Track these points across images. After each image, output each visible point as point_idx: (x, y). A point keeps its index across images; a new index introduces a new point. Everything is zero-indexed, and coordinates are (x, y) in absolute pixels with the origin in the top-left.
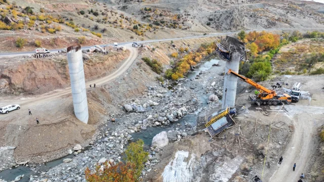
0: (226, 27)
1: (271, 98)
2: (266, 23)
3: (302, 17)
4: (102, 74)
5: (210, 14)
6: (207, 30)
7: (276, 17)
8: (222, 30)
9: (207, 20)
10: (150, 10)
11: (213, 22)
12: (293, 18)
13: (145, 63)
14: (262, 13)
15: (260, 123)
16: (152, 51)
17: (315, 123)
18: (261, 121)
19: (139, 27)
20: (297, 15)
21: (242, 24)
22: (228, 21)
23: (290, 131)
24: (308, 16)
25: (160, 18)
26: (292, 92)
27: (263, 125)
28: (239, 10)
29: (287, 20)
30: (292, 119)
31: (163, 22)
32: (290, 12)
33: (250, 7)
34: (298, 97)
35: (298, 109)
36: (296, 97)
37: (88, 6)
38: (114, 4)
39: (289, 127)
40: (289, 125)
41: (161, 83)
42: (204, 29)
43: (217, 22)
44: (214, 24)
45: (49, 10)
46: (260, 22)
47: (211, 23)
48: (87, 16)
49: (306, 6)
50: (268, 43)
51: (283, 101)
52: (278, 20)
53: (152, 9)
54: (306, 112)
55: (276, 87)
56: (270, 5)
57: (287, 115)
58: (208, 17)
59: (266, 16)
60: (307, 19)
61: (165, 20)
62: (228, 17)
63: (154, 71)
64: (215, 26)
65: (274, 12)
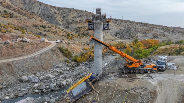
0: (127, 37)
1: (137, 66)
2: (152, 37)
3: (174, 34)
4: (19, 55)
5: (117, 31)
6: (114, 39)
7: (158, 34)
8: (124, 39)
9: (115, 34)
10: (81, 28)
11: (119, 34)
12: (168, 34)
13: (59, 51)
14: (150, 31)
15: (119, 88)
16: (68, 45)
17: (180, 89)
18: (121, 87)
19: (71, 35)
20: (171, 33)
21: (137, 36)
22: (128, 34)
23: (151, 98)
24: (177, 33)
25: (86, 32)
26: (158, 62)
27: (122, 91)
28: (134, 28)
29: (164, 35)
30: (155, 85)
31: (88, 34)
32: (166, 31)
33: (143, 28)
34: (164, 66)
35: (163, 77)
36: (162, 66)
37: (41, 24)
38: (62, 26)
39: (151, 93)
40: (151, 91)
41: (67, 63)
42: (113, 38)
43: (121, 34)
44: (120, 35)
45: (15, 24)
46: (148, 36)
47: (118, 35)
48: (38, 28)
49: (176, 30)
50: (151, 44)
51: (149, 70)
52: (159, 35)
53: (83, 28)
54: (171, 79)
55: (147, 61)
56: (154, 28)
57: (152, 82)
58: (116, 32)
59: (152, 33)
60: (177, 35)
61: (89, 33)
62: (127, 31)
63: (65, 56)
64: (120, 37)
65: (157, 31)
